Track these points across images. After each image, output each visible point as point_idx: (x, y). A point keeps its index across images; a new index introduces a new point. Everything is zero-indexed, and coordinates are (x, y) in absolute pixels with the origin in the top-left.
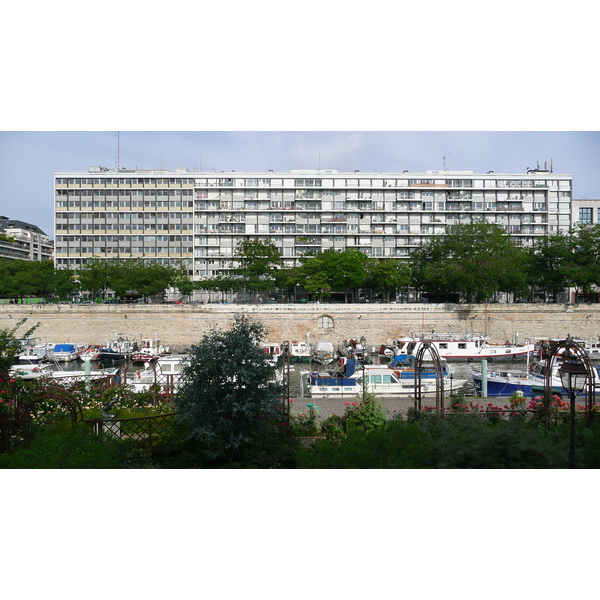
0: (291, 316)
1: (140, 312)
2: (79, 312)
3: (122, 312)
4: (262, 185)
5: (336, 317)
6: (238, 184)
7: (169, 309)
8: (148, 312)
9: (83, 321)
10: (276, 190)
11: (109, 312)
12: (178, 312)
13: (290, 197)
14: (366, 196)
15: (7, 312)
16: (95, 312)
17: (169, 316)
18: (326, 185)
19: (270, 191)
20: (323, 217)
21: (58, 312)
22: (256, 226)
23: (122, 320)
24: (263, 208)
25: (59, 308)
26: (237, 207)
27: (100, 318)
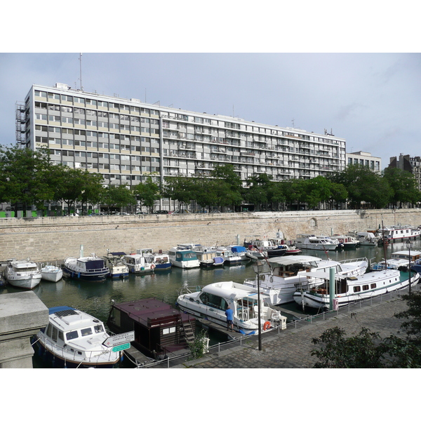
0: (298, 219)
1: (217, 219)
2: (174, 221)
3: (206, 220)
4: (205, 124)
5: (317, 219)
6: (190, 120)
7: (235, 216)
8: (222, 219)
9: (178, 229)
10: (214, 128)
11: (195, 220)
12: (240, 218)
13: (222, 134)
14: (263, 140)
15: (113, 223)
16: (185, 221)
17: (235, 221)
18: (243, 129)
19: (210, 128)
20: (241, 151)
21: (157, 222)
22: (203, 154)
23: (206, 227)
24: (206, 141)
25: (158, 218)
26: (190, 138)
27: (190, 226)
